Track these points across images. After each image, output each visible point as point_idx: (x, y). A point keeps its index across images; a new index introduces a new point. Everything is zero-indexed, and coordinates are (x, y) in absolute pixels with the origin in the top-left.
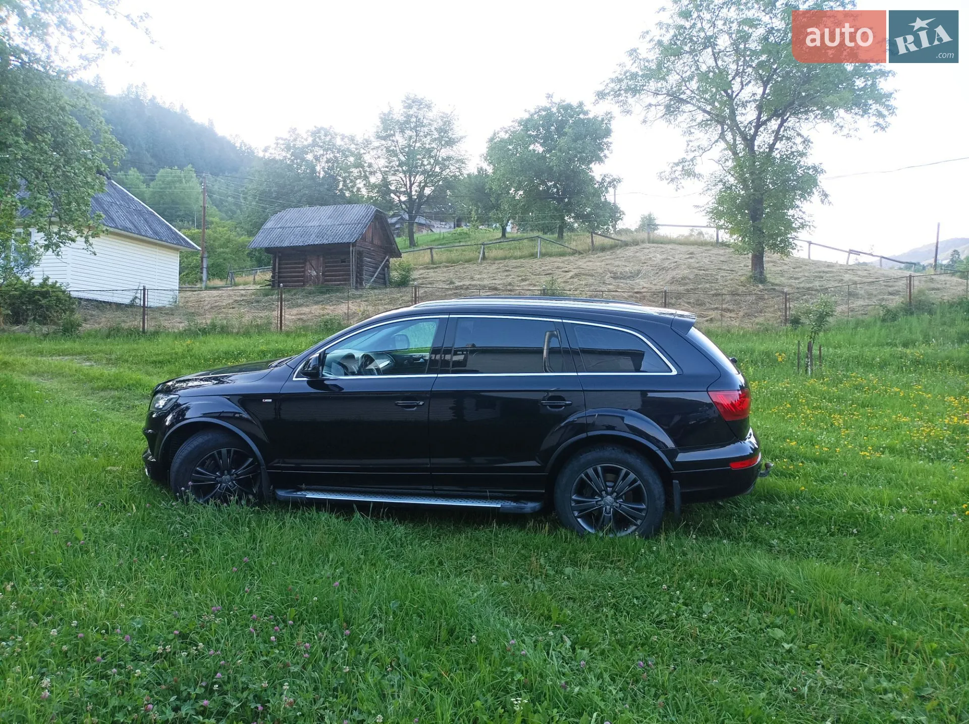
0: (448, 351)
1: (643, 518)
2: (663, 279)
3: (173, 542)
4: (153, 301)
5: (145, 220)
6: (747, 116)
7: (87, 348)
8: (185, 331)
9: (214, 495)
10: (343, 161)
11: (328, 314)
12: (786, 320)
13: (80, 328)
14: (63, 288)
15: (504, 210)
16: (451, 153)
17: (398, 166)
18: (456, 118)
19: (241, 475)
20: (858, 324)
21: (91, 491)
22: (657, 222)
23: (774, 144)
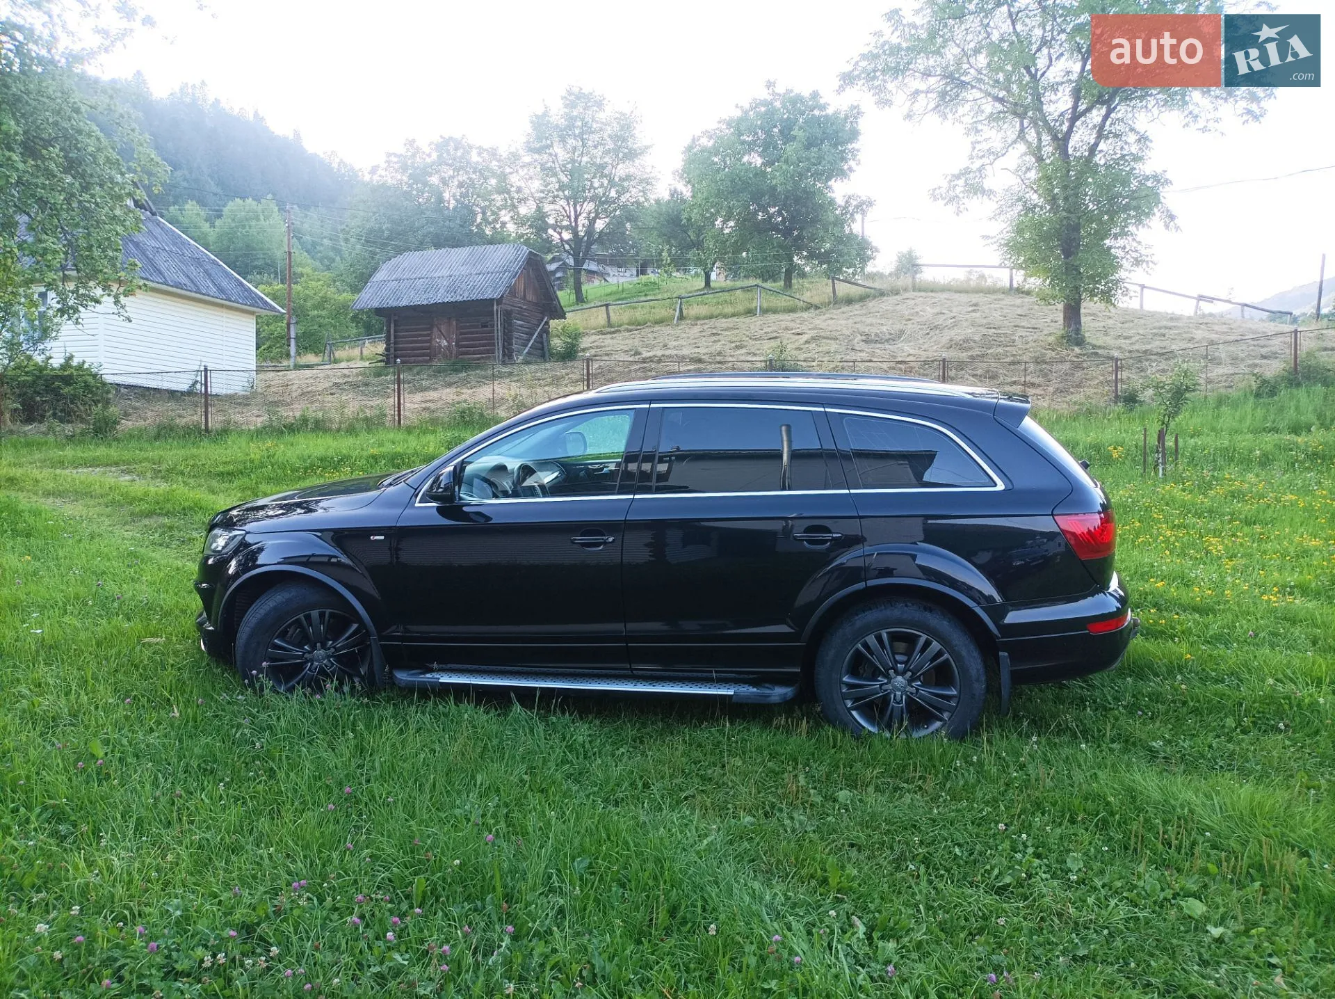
0: (649, 458)
1: (952, 710)
2: (937, 343)
3: (239, 757)
4: (218, 386)
5: (206, 271)
6: (1059, 104)
7: (127, 455)
8: (264, 428)
9: (302, 679)
10: (482, 185)
11: (465, 401)
12: (1117, 397)
13: (118, 427)
14: (94, 370)
15: (708, 249)
16: (632, 170)
17: (557, 190)
18: (638, 119)
19: (342, 648)
20: (1220, 402)
21: (119, 676)
22: (919, 262)
23: (1096, 144)
